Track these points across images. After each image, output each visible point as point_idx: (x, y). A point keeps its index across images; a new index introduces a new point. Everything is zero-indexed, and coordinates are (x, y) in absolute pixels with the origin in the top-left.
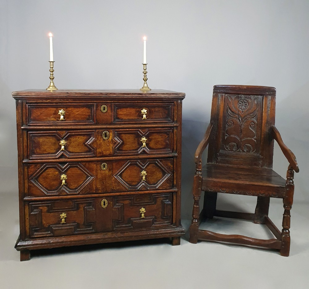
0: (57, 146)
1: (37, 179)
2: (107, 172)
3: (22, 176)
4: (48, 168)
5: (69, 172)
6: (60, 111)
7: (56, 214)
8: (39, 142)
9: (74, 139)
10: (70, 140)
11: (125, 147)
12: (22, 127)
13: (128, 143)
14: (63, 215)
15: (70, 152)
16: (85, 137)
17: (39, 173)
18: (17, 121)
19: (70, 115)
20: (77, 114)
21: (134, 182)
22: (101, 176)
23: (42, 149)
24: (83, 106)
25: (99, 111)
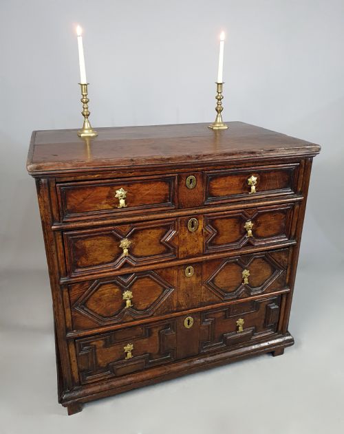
0: (116, 250)
1: (85, 304)
2: (194, 279)
4: (101, 285)
5: (135, 287)
6: (117, 192)
7: (118, 347)
8: (84, 248)
9: (143, 235)
10: (137, 238)
11: (220, 240)
12: (53, 227)
13: (225, 233)
14: (129, 347)
15: (137, 257)
16: (160, 231)
17: (87, 296)
18: (42, 217)
19: (134, 197)
20: (147, 194)
21: (231, 287)
22: (184, 287)
23: (91, 258)
24: (156, 181)
25: (183, 186)
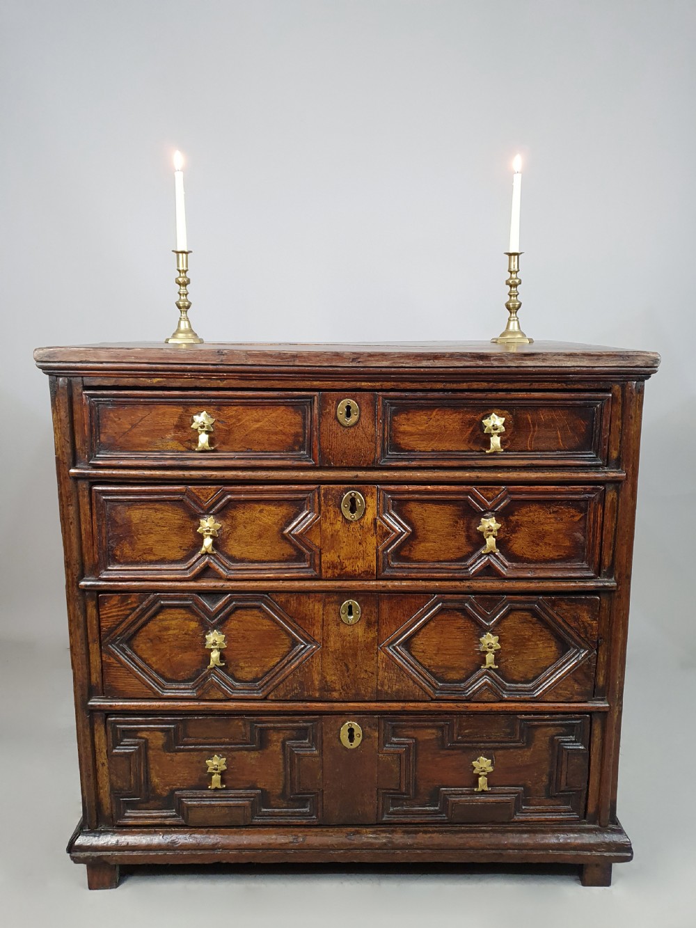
0: (189, 538)
1: (129, 641)
2: (360, 631)
3: (80, 632)
4: (162, 608)
5: (233, 624)
6: (196, 418)
7: (195, 757)
8: (128, 524)
9: (247, 515)
10: (233, 518)
11: (420, 550)
12: (72, 471)
13: (433, 536)
14: (216, 763)
15: (233, 559)
16: (282, 511)
17: (133, 623)
19: (229, 432)
20: (257, 430)
21: (453, 668)
22: (338, 645)
23: (140, 546)
24: (273, 403)
25: (330, 420)
